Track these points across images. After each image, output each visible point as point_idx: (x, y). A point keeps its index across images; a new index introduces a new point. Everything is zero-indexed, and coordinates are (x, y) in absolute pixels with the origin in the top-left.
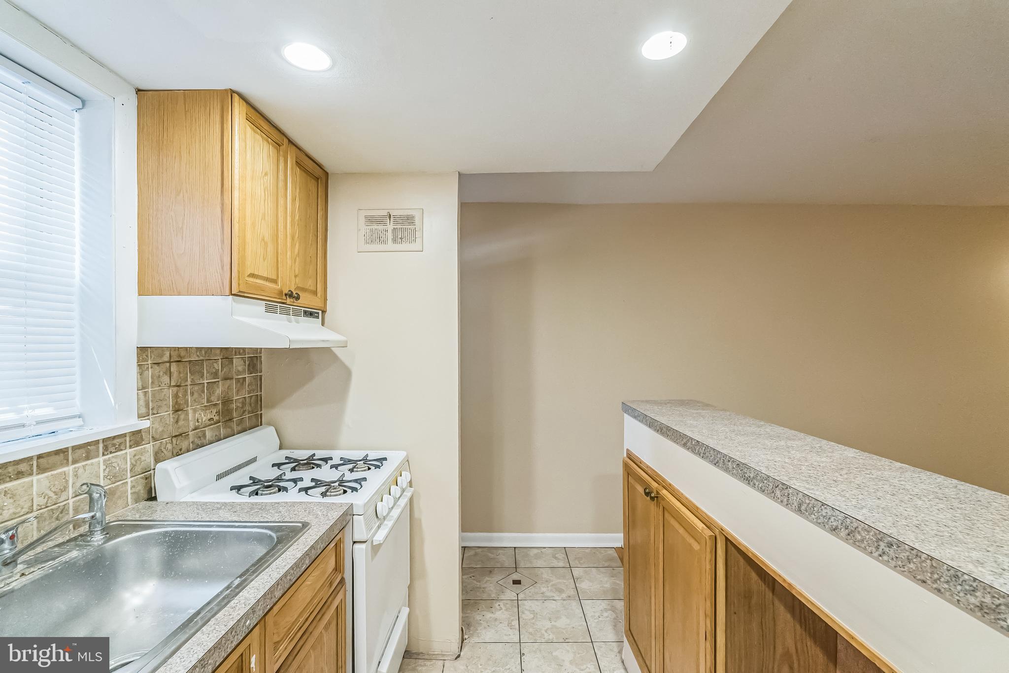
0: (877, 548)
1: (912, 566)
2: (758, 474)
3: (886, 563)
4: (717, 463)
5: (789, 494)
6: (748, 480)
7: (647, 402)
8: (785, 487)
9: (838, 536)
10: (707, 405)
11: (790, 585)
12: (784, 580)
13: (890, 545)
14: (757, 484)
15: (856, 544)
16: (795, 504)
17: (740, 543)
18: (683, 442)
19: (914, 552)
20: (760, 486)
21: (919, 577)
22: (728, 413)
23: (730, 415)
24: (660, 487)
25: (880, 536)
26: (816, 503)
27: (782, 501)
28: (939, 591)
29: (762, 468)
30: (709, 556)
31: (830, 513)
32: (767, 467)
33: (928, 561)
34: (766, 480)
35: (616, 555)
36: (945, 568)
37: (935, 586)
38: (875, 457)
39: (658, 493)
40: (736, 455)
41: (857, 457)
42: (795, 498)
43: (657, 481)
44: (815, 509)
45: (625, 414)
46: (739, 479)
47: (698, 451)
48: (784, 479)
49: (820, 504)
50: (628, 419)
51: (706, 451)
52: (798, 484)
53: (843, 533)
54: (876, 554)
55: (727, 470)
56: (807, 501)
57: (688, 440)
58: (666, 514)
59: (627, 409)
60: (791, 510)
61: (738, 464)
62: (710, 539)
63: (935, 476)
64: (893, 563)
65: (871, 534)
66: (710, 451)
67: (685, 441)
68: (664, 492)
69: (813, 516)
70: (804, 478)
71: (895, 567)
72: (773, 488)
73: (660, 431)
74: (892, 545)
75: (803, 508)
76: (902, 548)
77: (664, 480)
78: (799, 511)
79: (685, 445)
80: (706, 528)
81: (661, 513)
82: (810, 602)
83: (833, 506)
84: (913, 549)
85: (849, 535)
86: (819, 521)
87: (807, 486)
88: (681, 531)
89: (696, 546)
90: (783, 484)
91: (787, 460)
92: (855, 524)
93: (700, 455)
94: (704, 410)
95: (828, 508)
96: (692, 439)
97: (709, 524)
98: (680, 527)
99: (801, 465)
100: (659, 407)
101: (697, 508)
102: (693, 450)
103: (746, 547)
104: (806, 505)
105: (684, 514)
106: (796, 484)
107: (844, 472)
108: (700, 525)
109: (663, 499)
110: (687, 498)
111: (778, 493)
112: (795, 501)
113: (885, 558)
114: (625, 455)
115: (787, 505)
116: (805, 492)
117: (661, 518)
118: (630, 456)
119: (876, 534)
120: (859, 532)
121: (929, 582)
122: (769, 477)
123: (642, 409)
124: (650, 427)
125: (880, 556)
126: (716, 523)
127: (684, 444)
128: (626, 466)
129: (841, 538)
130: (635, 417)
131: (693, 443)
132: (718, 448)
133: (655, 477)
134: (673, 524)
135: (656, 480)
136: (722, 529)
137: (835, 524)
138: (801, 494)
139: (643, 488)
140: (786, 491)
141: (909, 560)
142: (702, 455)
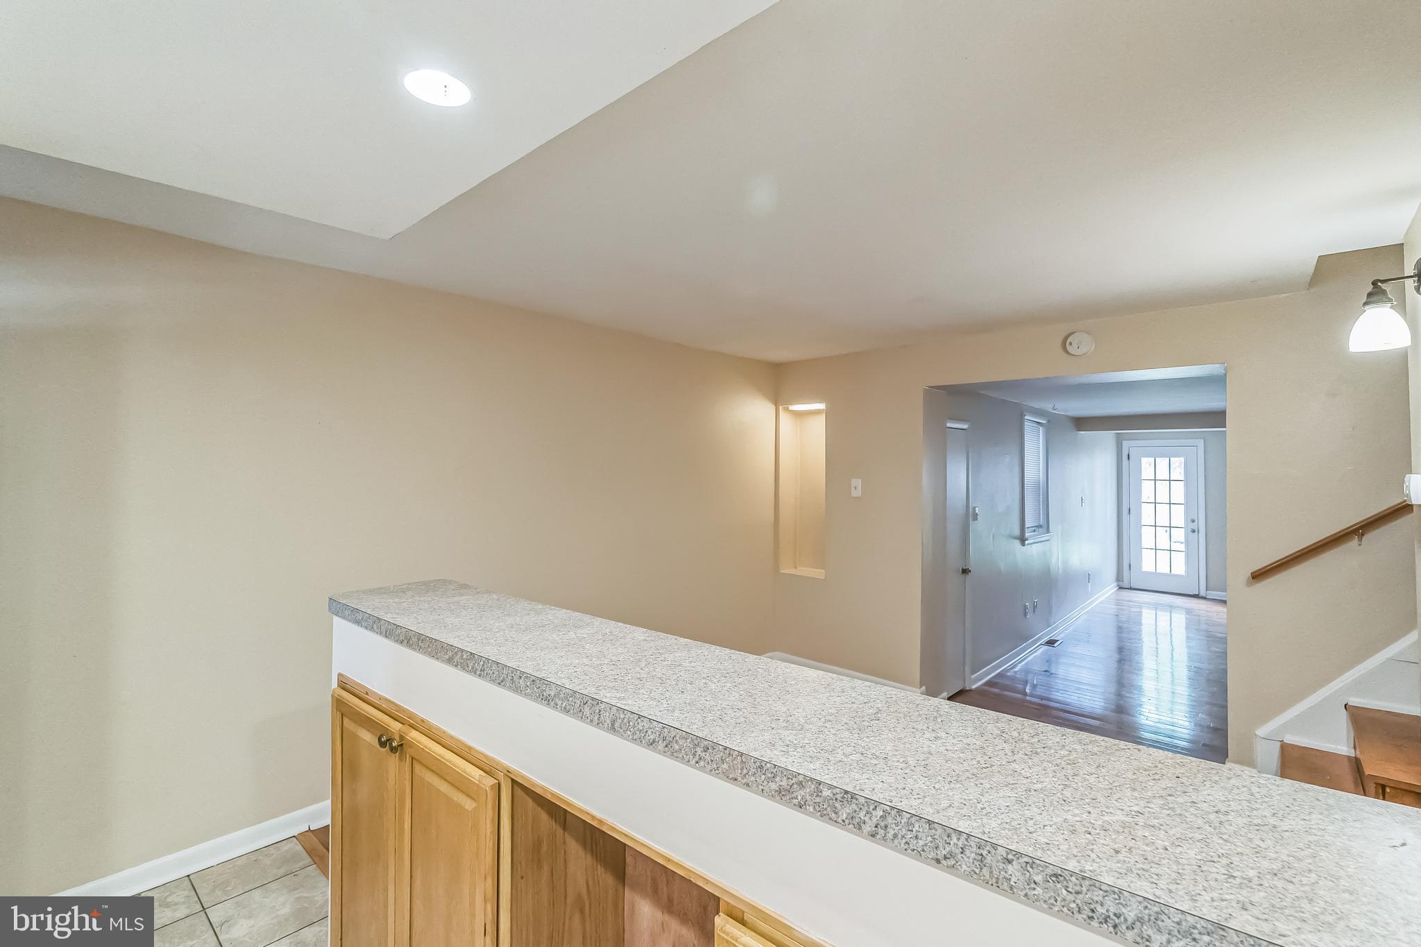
0: (694, 755)
1: (725, 766)
2: (561, 690)
3: (702, 769)
4: (502, 681)
5: (600, 711)
6: (547, 700)
7: (372, 592)
8: (595, 703)
9: (655, 750)
10: (465, 586)
11: (600, 821)
12: (593, 818)
13: (706, 749)
14: (559, 703)
15: (673, 755)
16: (608, 721)
17: (534, 785)
18: (447, 657)
19: (727, 752)
20: (564, 705)
21: (731, 776)
22: (495, 596)
23: (498, 600)
24: (405, 728)
25: (697, 741)
26: (632, 716)
27: (591, 721)
28: (748, 785)
29: (564, 681)
30: (490, 813)
31: (647, 726)
32: (568, 678)
33: (739, 758)
34: (571, 697)
35: (299, 848)
36: (752, 761)
37: (744, 781)
38: (662, 635)
39: (402, 737)
40: (528, 668)
41: (648, 639)
42: (608, 714)
43: (398, 718)
44: (631, 723)
45: (336, 619)
46: (536, 700)
47: (473, 668)
48: (590, 691)
49: (636, 717)
50: (340, 625)
51: (485, 666)
52: (608, 695)
53: (661, 746)
54: (693, 762)
55: (517, 690)
56: (622, 716)
57: (456, 653)
58: (417, 767)
59: (337, 607)
60: (603, 729)
61: (533, 681)
62: (492, 789)
63: (713, 647)
64: (709, 767)
65: (689, 741)
66: (491, 667)
67: (450, 654)
68: (414, 735)
69: (629, 732)
70: (611, 685)
71: (711, 771)
72: (580, 705)
73: (406, 641)
74: (708, 749)
75: (617, 725)
76: (717, 749)
77: (411, 715)
78: (612, 729)
79: (450, 661)
80: (484, 774)
81: (407, 768)
82: (624, 834)
83: (649, 717)
84: (726, 748)
85: (666, 746)
86: (635, 737)
87: (618, 695)
88: (444, 787)
89: (469, 805)
90: (593, 699)
91: (585, 661)
92: (673, 734)
93: (475, 673)
94: (462, 595)
95: (645, 720)
96: (463, 651)
97: (488, 768)
98: (443, 782)
99: (601, 664)
100: (396, 600)
101: (470, 748)
102: (464, 667)
103: (543, 788)
104: (620, 721)
105: (450, 762)
106: (607, 696)
107: (643, 665)
108: (475, 773)
109: (411, 745)
110: (452, 737)
111: (587, 711)
112: (607, 718)
113: (702, 763)
114: (335, 685)
115: (598, 724)
116: (618, 705)
117: (408, 776)
118: (344, 684)
119: (692, 740)
120: (677, 741)
121: (739, 779)
122: (575, 692)
123: (368, 606)
124: (386, 637)
125: (697, 762)
126: (498, 763)
127: (448, 660)
128: (339, 704)
129: (659, 752)
130: (358, 622)
131: (465, 656)
132: (503, 660)
133: (395, 713)
134: (430, 781)
135: (396, 717)
136: (508, 772)
137: (652, 737)
138: (614, 708)
139: (376, 736)
140: (597, 708)
141: (723, 761)
142: (478, 673)
